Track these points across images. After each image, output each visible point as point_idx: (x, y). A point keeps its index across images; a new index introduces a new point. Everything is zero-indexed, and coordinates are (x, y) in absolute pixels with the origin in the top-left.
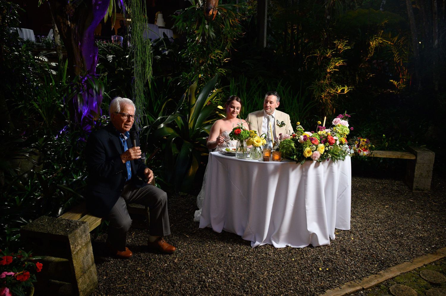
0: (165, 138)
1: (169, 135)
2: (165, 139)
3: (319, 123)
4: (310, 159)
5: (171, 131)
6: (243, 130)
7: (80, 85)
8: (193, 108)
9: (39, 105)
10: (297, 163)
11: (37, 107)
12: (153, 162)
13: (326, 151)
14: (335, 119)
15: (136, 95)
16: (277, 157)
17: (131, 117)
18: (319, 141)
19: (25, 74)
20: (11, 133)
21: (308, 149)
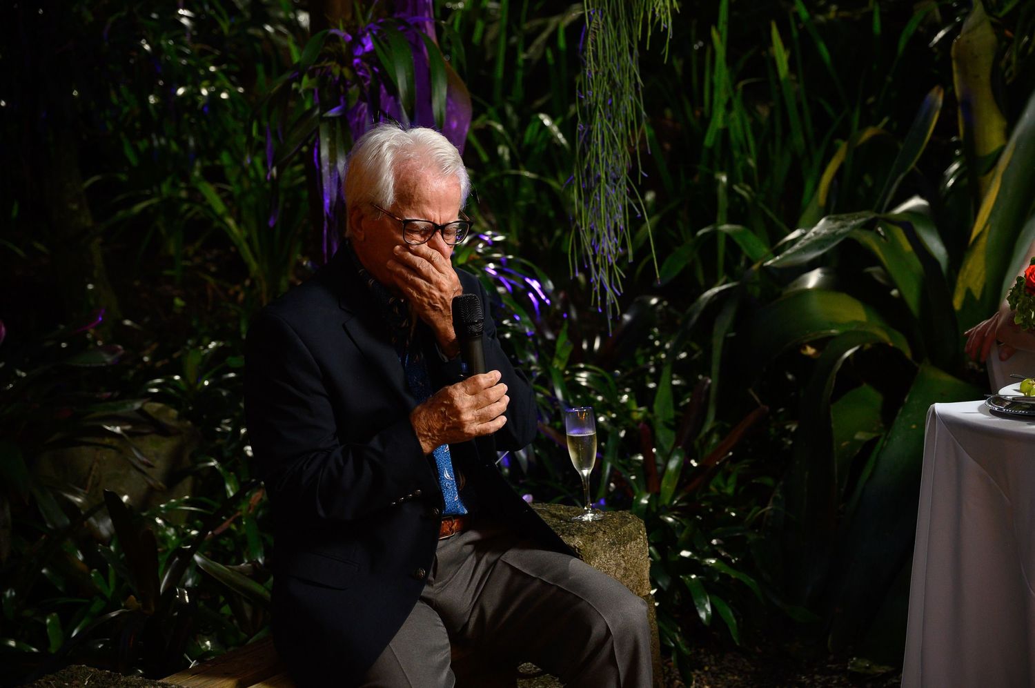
0: (810, 351)
1: (832, 337)
5: (846, 312)
7: (342, 75)
9: (228, 198)
11: (220, 207)
12: (736, 490)
19: (157, 49)
20: (95, 338)
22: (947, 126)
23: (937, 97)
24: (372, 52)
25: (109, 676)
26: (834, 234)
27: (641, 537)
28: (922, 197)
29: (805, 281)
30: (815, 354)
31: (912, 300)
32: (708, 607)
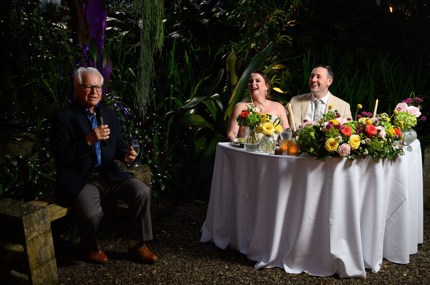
0: (191, 128)
1: (196, 125)
3: (359, 107)
4: (337, 156)
5: (200, 119)
6: (253, 113)
7: (80, 55)
8: (234, 89)
9: (50, 83)
10: (318, 159)
11: (48, 85)
12: (172, 160)
13: (361, 145)
14: (399, 104)
15: (142, 69)
16: (293, 150)
17: (95, 88)
18: (354, 131)
19: (33, 45)
20: (14, 116)
21: (332, 140)
22: (225, 77)
23: (223, 71)
24: (88, 51)
25: (15, 201)
26: (197, 101)
27: (149, 170)
28: (218, 94)
29: (190, 112)
30: (191, 129)
31: (214, 117)
32: (164, 187)
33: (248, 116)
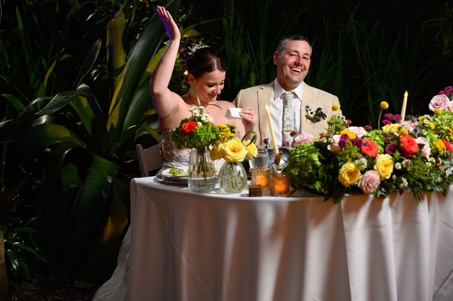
0: (48, 150)
1: (58, 144)
2: (47, 152)
3: (384, 106)
5: (64, 133)
6: (204, 123)
8: (120, 76)
10: (325, 200)
13: (395, 171)
14: (435, 97)
16: (280, 186)
18: (380, 148)
21: (350, 166)
23: (99, 43)
26: (64, 101)
27: (1, 238)
29: (41, 120)
30: (50, 151)
31: (88, 127)
32: (17, 263)
33: (196, 130)
